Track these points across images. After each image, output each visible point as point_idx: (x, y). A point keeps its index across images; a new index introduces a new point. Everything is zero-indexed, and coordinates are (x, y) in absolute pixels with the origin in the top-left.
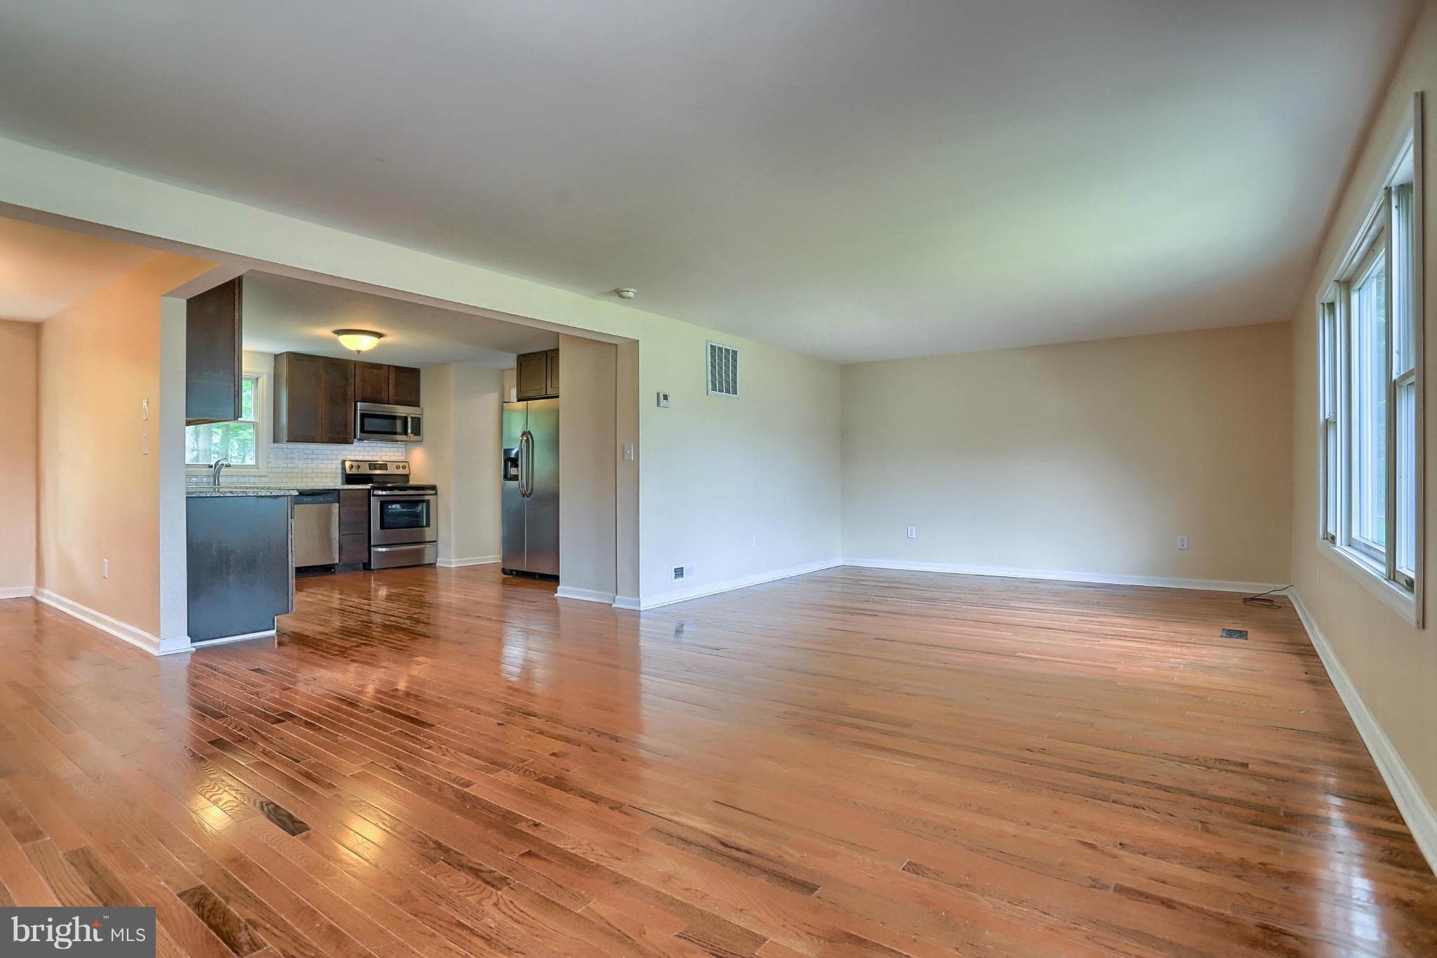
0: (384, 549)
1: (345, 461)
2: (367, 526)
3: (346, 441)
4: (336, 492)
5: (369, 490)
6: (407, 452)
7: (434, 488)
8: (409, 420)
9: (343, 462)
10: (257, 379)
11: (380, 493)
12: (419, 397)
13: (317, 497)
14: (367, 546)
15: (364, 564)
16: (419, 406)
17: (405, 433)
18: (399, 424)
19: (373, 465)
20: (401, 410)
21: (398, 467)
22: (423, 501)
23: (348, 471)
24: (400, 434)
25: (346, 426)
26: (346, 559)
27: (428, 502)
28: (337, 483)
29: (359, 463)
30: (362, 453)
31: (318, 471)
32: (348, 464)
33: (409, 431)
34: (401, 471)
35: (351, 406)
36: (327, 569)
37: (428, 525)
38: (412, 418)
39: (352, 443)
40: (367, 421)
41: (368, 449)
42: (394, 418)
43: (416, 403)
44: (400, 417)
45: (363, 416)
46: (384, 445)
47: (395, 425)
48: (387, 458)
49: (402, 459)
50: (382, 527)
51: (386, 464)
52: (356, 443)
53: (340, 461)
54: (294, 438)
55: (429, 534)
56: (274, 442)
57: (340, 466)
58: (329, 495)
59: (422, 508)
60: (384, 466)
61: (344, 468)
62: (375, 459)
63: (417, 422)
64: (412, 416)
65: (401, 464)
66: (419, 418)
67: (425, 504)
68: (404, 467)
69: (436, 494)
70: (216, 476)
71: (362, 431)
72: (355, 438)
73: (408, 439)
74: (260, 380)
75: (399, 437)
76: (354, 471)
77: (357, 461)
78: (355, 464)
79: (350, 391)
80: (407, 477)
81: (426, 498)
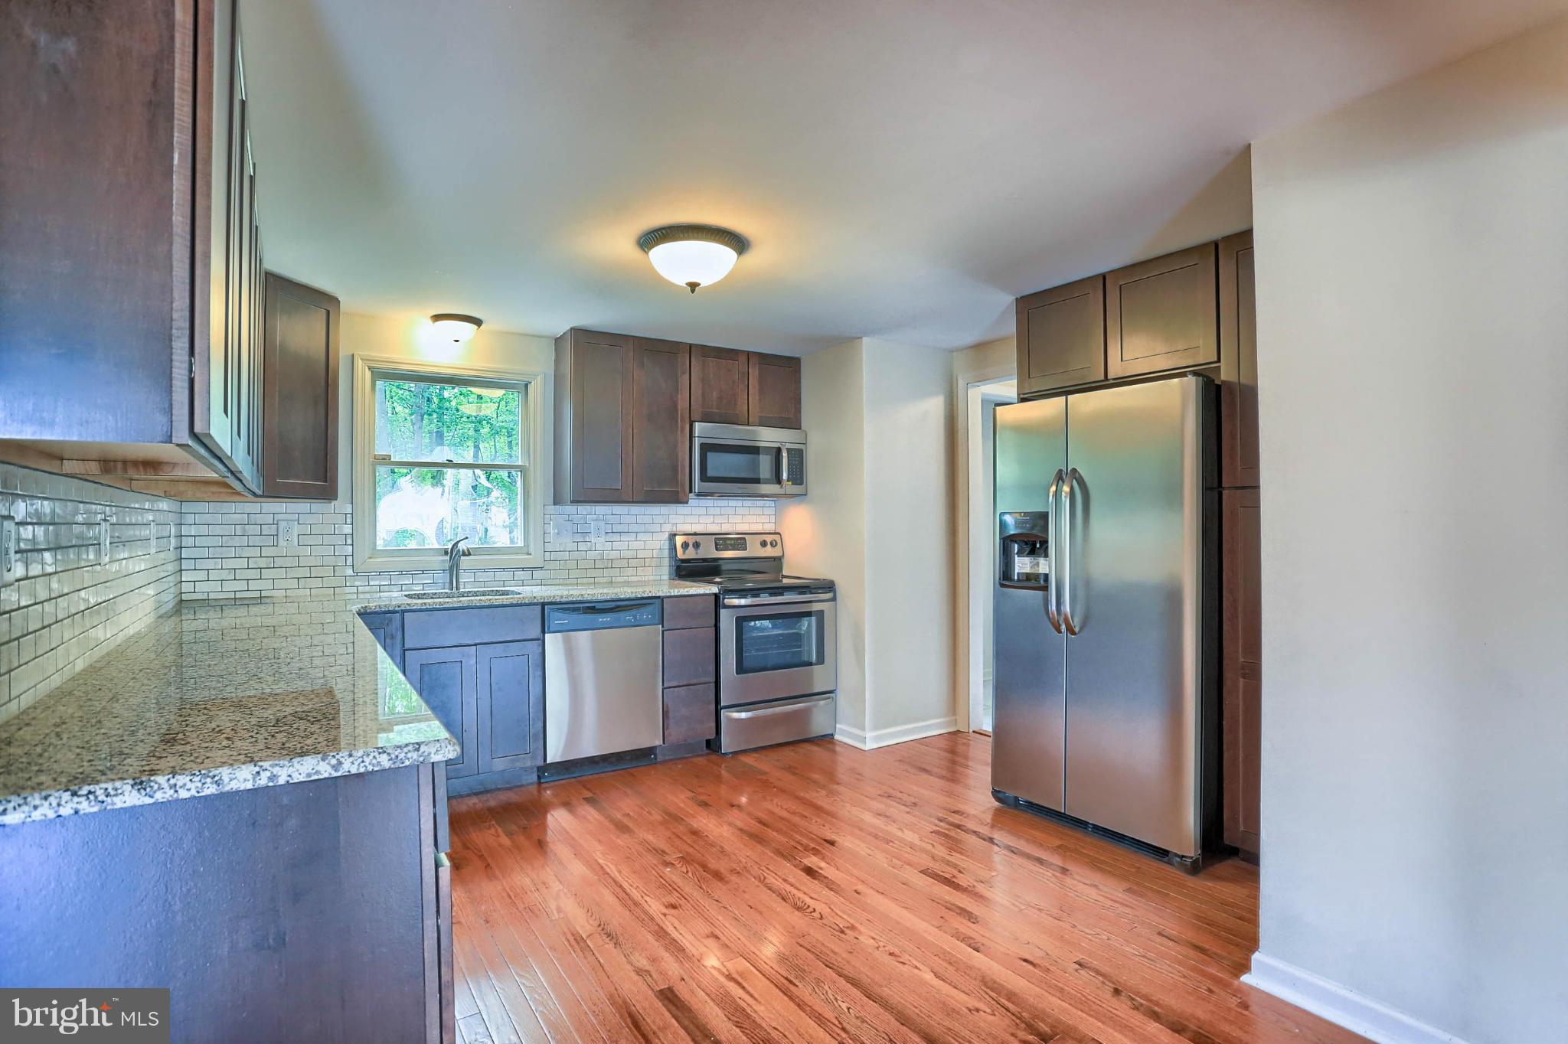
0: (743, 715)
1: (675, 535)
2: (712, 668)
3: (676, 498)
4: (658, 601)
5: (716, 596)
6: (778, 515)
7: (829, 587)
8: (785, 454)
9: (673, 536)
10: (526, 386)
11: (736, 602)
12: (798, 410)
13: (621, 615)
14: (713, 706)
15: (708, 742)
16: (799, 428)
17: (778, 480)
18: (765, 463)
19: (722, 541)
20: (768, 436)
21: (764, 544)
22: (809, 614)
23: (680, 554)
24: (767, 482)
25: (675, 469)
26: (676, 734)
27: (821, 613)
28: (659, 582)
29: (698, 538)
30: (703, 520)
31: (629, 554)
32: (679, 540)
33: (785, 476)
34: (769, 552)
35: (683, 430)
36: (643, 756)
37: (821, 660)
38: (788, 450)
39: (687, 503)
40: (711, 457)
41: (711, 511)
42: (755, 450)
43: (792, 422)
44: (767, 450)
45: (706, 448)
46: (740, 503)
47: (755, 466)
48: (744, 528)
49: (770, 527)
50: (741, 669)
51: (744, 539)
52: (693, 501)
53: (666, 536)
54: (586, 495)
55: (819, 676)
56: (554, 504)
57: (666, 546)
58: (643, 610)
59: (809, 625)
60: (740, 543)
61: (673, 548)
62: (725, 528)
63: (798, 457)
64: (788, 446)
65: (769, 538)
66: (801, 451)
67: (813, 619)
68: (773, 544)
69: (834, 599)
70: (454, 570)
71: (704, 478)
72: (691, 492)
73: (782, 491)
74: (531, 388)
75: (765, 488)
76: (691, 554)
77: (695, 534)
78: (691, 540)
79: (683, 404)
80: (778, 561)
81: (816, 607)
